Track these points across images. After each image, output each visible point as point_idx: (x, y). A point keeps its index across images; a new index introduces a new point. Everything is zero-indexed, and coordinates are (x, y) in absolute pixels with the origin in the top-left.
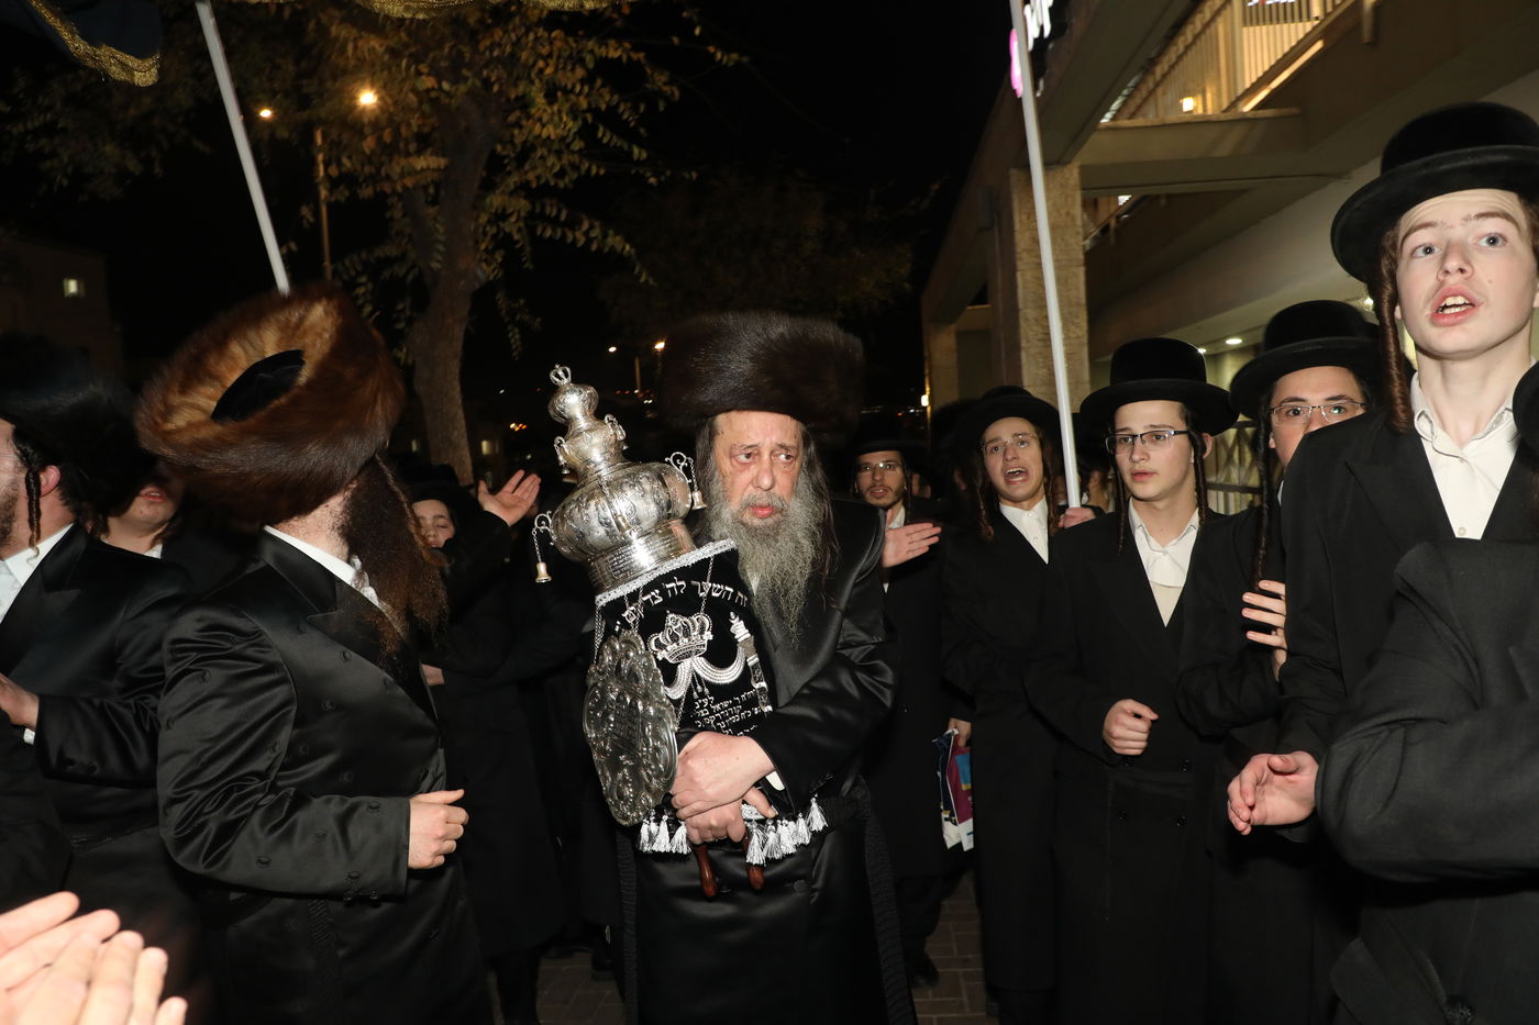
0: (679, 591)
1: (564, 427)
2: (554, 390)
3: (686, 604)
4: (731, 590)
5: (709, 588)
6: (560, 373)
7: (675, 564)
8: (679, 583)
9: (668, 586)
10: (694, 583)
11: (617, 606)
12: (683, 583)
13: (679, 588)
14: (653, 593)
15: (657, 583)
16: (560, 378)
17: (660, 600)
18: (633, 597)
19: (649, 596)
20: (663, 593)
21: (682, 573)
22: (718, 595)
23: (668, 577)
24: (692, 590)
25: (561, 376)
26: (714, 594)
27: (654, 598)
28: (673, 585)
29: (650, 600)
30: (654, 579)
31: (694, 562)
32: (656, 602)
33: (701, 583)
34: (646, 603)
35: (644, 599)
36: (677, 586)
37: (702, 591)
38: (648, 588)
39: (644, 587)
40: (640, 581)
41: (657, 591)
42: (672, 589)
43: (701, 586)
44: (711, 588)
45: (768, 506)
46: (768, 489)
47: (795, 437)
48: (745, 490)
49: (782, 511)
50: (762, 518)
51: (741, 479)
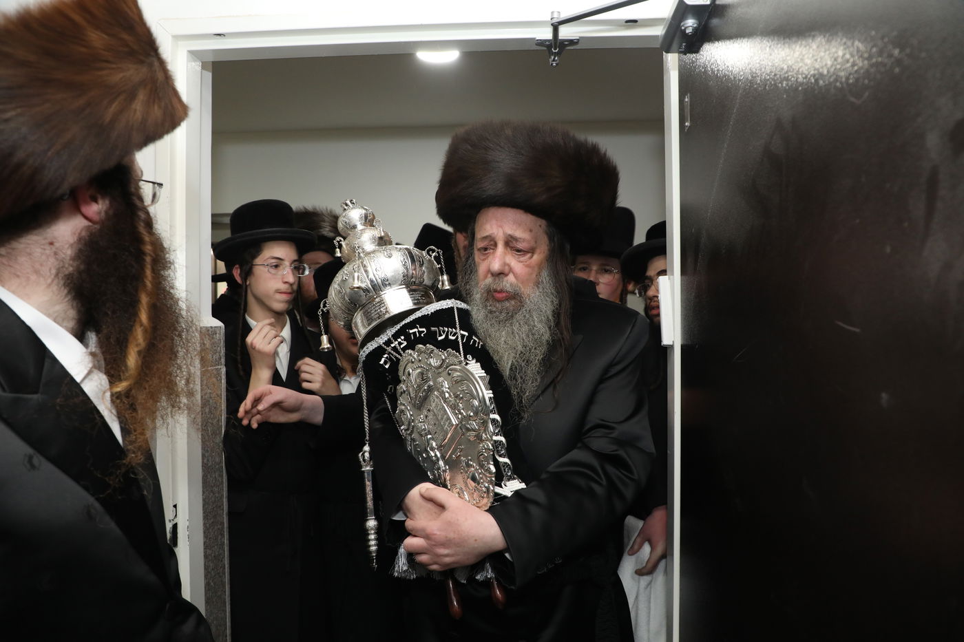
0: (419, 335)
4: (466, 334)
5: (448, 334)
7: (418, 314)
8: (421, 330)
9: (411, 331)
10: (433, 329)
12: (424, 330)
13: (420, 333)
14: (399, 340)
15: (403, 331)
16: (348, 206)
17: (405, 343)
19: (397, 342)
20: (407, 338)
22: (454, 338)
25: (349, 204)
26: (451, 337)
27: (400, 344)
28: (416, 330)
29: (397, 345)
30: (401, 327)
31: (433, 311)
32: (402, 346)
33: (439, 328)
34: (395, 349)
35: (393, 345)
36: (418, 331)
37: (441, 335)
38: (396, 336)
39: (392, 336)
40: (390, 332)
41: (403, 337)
42: (414, 333)
43: (440, 331)
44: (448, 332)
45: (501, 291)
46: (500, 274)
47: (531, 231)
48: (486, 277)
49: (515, 296)
50: (499, 301)
51: (482, 268)
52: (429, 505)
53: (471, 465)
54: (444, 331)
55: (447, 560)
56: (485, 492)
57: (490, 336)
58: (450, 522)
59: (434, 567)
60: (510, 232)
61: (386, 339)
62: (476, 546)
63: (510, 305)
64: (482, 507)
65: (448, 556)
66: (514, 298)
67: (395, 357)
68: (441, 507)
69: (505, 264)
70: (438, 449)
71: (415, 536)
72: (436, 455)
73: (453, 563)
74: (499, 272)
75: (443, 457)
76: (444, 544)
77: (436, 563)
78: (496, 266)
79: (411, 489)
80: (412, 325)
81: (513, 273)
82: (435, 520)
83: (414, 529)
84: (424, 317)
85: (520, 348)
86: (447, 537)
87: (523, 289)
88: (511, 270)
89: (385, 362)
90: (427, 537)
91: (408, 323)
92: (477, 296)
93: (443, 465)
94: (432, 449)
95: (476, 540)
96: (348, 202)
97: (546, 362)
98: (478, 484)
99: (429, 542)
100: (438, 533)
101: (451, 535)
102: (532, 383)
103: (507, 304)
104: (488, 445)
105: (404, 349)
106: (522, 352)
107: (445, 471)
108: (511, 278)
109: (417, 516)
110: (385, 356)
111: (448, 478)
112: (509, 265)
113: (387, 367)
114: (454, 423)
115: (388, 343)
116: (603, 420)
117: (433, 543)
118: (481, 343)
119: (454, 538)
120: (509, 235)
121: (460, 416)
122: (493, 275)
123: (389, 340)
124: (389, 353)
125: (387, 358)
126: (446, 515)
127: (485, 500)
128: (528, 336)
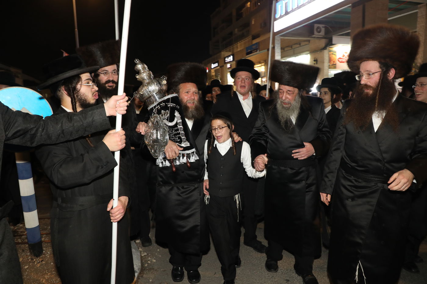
1: (138, 72)
2: (136, 64)
3: (165, 108)
4: (175, 105)
5: (171, 105)
6: (136, 60)
7: (162, 99)
8: (163, 104)
10: (166, 103)
11: (152, 109)
15: (159, 104)
16: (137, 62)
17: (160, 108)
18: (155, 107)
19: (158, 107)
20: (160, 106)
21: (164, 101)
23: (161, 103)
24: (166, 105)
25: (137, 61)
37: (169, 105)
61: (155, 105)
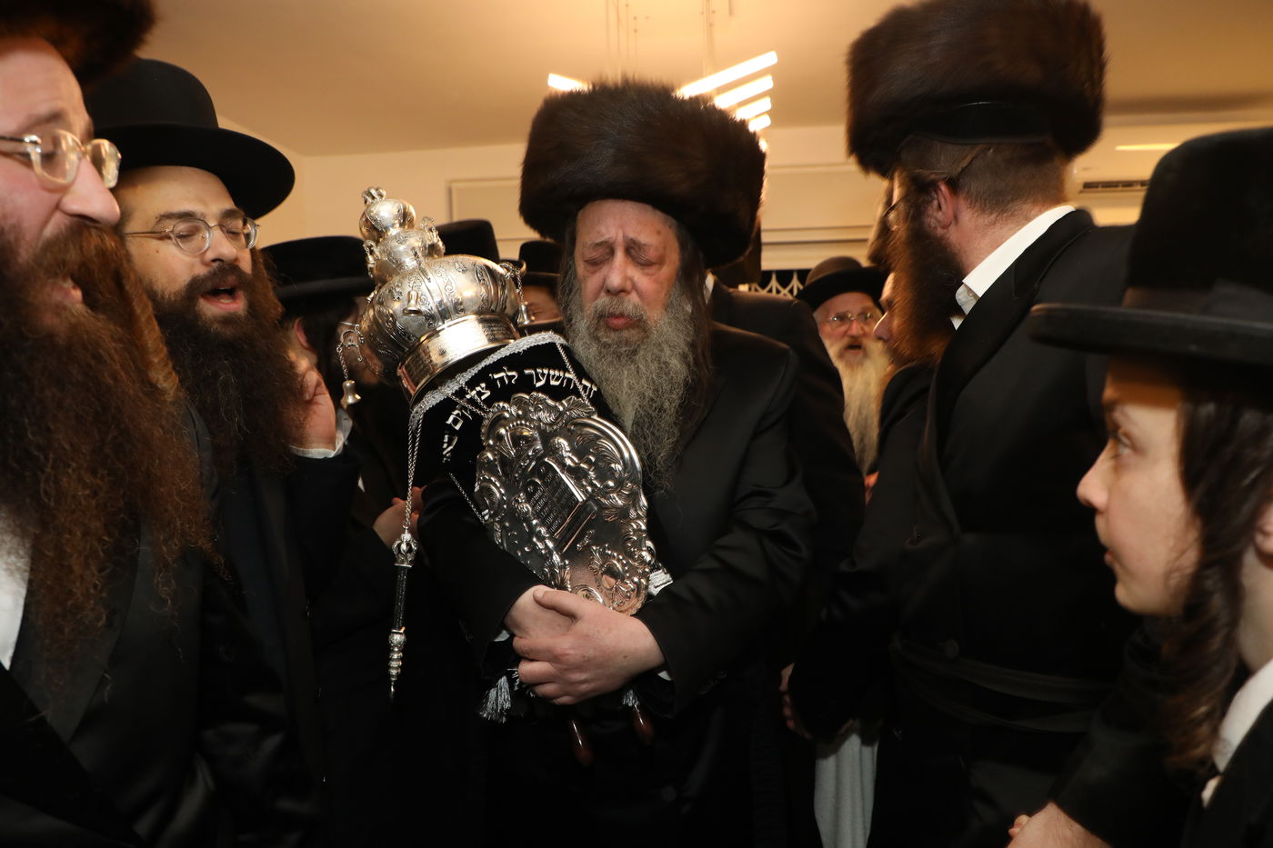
0: (510, 381)
4: (574, 377)
5: (546, 376)
8: (510, 374)
9: (496, 376)
10: (527, 372)
11: (440, 412)
12: (514, 373)
13: (510, 378)
14: (478, 389)
15: (483, 375)
17: (488, 393)
19: (474, 392)
20: (491, 385)
21: (512, 362)
22: (557, 383)
26: (553, 383)
27: (480, 394)
28: (502, 374)
29: (476, 397)
30: (479, 371)
31: (525, 348)
32: (483, 398)
33: (535, 371)
34: (472, 401)
35: (468, 397)
36: (507, 376)
37: (538, 380)
38: (472, 383)
39: (467, 383)
40: (463, 379)
41: (483, 385)
42: (501, 379)
43: (537, 374)
44: (549, 375)
45: (621, 315)
46: (618, 293)
47: (659, 233)
48: (597, 296)
49: (638, 323)
50: (615, 329)
51: (592, 283)
52: (550, 615)
53: (610, 555)
54: (543, 375)
55: (584, 687)
56: (633, 590)
57: (607, 380)
58: (587, 636)
59: (565, 700)
60: (632, 235)
61: (456, 388)
62: (625, 664)
63: (632, 334)
64: (627, 610)
65: (585, 682)
66: (638, 327)
67: (472, 413)
68: (571, 616)
69: (626, 278)
70: (549, 538)
71: (532, 660)
72: (547, 547)
73: (593, 690)
74: (619, 289)
75: (559, 548)
76: (579, 667)
77: (567, 694)
78: (615, 280)
79: (520, 596)
80: (497, 367)
81: (637, 291)
82: (564, 635)
83: (532, 650)
84: (513, 356)
85: (649, 393)
86: (584, 657)
87: (649, 314)
88: (634, 287)
89: (455, 422)
90: (553, 658)
91: (490, 365)
92: (582, 325)
93: (559, 560)
94: (542, 539)
95: (625, 657)
96: (373, 192)
97: (685, 409)
98: (623, 580)
99: (560, 666)
100: (571, 652)
101: (591, 653)
102: (668, 438)
103: (625, 334)
104: (638, 525)
105: (489, 402)
106: (652, 400)
107: (563, 568)
108: (634, 297)
109: (531, 633)
110: (456, 412)
111: (568, 577)
112: (631, 279)
113: (457, 427)
114: (580, 500)
115: (461, 393)
116: (757, 486)
117: (565, 667)
118: (595, 389)
119: (595, 657)
120: (631, 239)
121: (589, 489)
122: (608, 292)
123: (461, 388)
124: (463, 408)
125: (458, 415)
126: (580, 627)
127: (634, 601)
128: (659, 377)
